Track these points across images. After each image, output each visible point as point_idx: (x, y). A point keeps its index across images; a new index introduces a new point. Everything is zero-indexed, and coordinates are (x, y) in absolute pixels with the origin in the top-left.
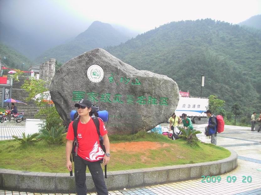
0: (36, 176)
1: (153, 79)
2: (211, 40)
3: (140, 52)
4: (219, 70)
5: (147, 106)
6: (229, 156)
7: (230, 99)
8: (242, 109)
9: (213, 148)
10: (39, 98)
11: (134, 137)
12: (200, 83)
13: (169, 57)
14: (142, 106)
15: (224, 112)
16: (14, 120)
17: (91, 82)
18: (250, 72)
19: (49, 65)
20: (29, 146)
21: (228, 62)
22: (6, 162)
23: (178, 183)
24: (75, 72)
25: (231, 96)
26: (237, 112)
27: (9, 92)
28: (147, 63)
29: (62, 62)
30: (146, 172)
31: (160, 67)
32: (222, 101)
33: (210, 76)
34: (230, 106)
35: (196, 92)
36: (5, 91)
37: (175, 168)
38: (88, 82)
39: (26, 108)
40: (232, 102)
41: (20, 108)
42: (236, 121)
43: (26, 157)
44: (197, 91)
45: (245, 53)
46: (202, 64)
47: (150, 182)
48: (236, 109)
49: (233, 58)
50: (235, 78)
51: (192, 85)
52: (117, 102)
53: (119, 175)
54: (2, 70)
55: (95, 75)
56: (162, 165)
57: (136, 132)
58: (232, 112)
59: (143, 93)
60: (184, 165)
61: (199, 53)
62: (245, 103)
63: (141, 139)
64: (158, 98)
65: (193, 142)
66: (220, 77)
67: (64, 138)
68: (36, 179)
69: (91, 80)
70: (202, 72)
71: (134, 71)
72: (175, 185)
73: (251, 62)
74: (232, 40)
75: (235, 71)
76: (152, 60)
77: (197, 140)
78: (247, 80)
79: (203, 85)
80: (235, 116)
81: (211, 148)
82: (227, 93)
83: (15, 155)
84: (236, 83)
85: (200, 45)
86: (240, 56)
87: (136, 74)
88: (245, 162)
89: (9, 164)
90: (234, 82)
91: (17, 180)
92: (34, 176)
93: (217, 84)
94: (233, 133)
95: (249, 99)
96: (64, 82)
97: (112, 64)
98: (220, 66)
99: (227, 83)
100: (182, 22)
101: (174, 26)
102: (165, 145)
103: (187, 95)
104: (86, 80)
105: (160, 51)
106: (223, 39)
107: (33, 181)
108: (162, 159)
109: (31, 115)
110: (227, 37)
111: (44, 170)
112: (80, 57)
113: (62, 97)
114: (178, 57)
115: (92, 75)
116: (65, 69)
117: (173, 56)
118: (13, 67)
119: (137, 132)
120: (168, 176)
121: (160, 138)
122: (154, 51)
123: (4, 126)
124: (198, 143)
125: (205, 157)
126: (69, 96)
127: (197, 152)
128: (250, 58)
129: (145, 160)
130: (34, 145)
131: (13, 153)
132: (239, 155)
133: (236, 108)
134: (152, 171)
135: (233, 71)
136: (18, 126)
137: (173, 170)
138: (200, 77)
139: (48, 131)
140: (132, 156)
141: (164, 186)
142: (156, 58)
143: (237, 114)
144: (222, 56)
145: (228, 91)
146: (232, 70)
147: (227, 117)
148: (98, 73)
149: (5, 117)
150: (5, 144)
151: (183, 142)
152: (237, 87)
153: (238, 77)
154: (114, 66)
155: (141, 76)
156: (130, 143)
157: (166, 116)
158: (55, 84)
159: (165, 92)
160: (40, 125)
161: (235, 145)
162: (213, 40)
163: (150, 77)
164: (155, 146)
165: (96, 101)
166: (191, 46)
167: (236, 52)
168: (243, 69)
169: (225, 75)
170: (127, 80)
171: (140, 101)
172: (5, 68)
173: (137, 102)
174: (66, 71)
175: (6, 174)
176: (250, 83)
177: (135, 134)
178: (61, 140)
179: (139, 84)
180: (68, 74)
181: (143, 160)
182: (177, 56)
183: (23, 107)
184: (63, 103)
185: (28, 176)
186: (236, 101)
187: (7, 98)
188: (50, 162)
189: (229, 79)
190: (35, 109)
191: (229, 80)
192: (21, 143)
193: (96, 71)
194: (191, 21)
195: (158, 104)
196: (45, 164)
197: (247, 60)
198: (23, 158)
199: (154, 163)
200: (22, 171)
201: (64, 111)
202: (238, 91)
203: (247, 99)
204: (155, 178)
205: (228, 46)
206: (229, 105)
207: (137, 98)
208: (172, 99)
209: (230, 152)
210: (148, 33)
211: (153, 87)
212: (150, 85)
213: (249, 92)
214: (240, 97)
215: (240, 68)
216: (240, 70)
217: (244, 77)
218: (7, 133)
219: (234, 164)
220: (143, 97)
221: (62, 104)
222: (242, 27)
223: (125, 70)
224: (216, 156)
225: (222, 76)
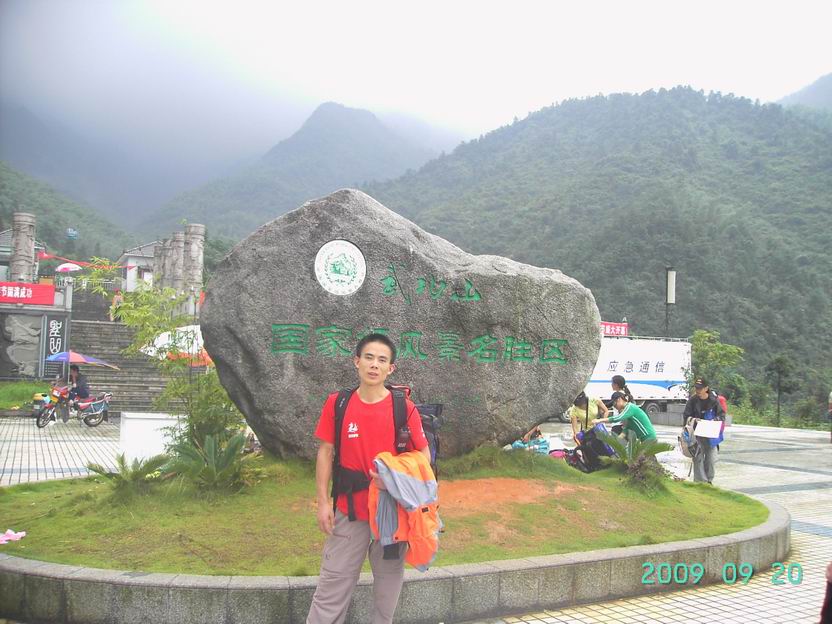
0: (168, 587)
1: (518, 281)
2: (692, 153)
3: (469, 200)
4: (720, 249)
5: (500, 367)
6: (764, 521)
7: (760, 341)
8: (799, 374)
9: (713, 498)
10: (166, 346)
11: (461, 464)
12: (662, 293)
13: (560, 212)
14: (487, 366)
15: (741, 383)
16: (78, 418)
17: (326, 293)
18: (820, 255)
19: (182, 245)
20: (140, 497)
21: (750, 222)
22: (71, 544)
23: (605, 605)
24: (279, 263)
25: (761, 333)
26: (782, 385)
27: (61, 331)
28: (490, 231)
29: (221, 235)
30: (505, 571)
31: (533, 245)
32: (733, 349)
33: (694, 269)
34: (760, 363)
35: (649, 323)
36: (49, 328)
37: (596, 559)
38: (319, 294)
39: (113, 381)
40: (766, 351)
41: (96, 381)
42: (782, 409)
43: (132, 530)
44: (651, 319)
45: (800, 192)
46: (666, 233)
47: (519, 603)
48: (780, 373)
49: (764, 211)
50: (774, 274)
51: (636, 301)
52: (408, 354)
53: (424, 580)
54: (37, 264)
55: (338, 272)
56: (554, 550)
57: (469, 449)
58: (766, 383)
59: (488, 325)
60: (624, 548)
61: (656, 198)
62: (806, 354)
63: (484, 471)
64: (535, 341)
65: (649, 476)
66: (724, 274)
67: (247, 470)
68: (169, 596)
69: (326, 288)
70: (666, 256)
71: (459, 257)
72: (596, 614)
73: (824, 220)
74: (761, 152)
75: (771, 251)
76: (506, 224)
77: (660, 470)
78: (812, 281)
79: (672, 299)
80: (776, 395)
81: (706, 496)
82: (746, 322)
83: (98, 524)
84: (776, 291)
85: (657, 173)
86: (788, 203)
87: (464, 268)
88: (817, 539)
89: (79, 551)
90: (770, 286)
91: (108, 598)
92: (161, 587)
93: (717, 294)
94: (774, 450)
95: (820, 340)
96: (244, 296)
97: (392, 238)
98: (725, 238)
99: (750, 292)
100: (599, 99)
101: (574, 112)
102: (559, 489)
103: (623, 332)
104: (311, 288)
105: (533, 194)
106: (731, 152)
107: (158, 602)
108: (555, 532)
109: (131, 403)
110: (744, 143)
111: (188, 569)
112: (292, 218)
113: (238, 341)
114: (590, 212)
115: (329, 272)
116: (246, 255)
117: (573, 209)
118: (69, 252)
119: (472, 449)
120: (574, 584)
121: (545, 466)
122: (512, 193)
123: (49, 438)
124: (662, 482)
125: (689, 526)
126: (261, 340)
127: (662, 508)
128: (818, 209)
129: (501, 536)
130: (153, 493)
131: (90, 518)
132: (796, 517)
133: (778, 369)
134: (523, 567)
135: (767, 252)
136: (93, 438)
137: (589, 564)
138: (661, 274)
139: (197, 447)
140: (460, 524)
141: (563, 614)
142: (520, 216)
143: (785, 390)
144: (732, 206)
145: (753, 318)
146: (762, 250)
147: (752, 400)
148: (347, 265)
149: (50, 408)
150: (62, 493)
151: (617, 480)
152: (782, 303)
153: (782, 270)
154: (398, 242)
155: (482, 272)
156: (450, 483)
157: (559, 396)
158: (217, 300)
159: (557, 322)
160: (169, 432)
161: (781, 489)
162: (700, 154)
163: (509, 277)
164: (531, 492)
165: (342, 353)
166: (629, 175)
167: (775, 190)
168: (798, 246)
169: (740, 267)
170: (438, 286)
171: (478, 351)
172: (45, 255)
173: (471, 355)
174: (251, 260)
175: (76, 580)
176: (821, 290)
177: (464, 457)
178: (236, 476)
179: (476, 298)
180: (255, 271)
181: (494, 537)
182: (584, 209)
183: (104, 378)
184: (240, 361)
185: (142, 588)
186: (779, 347)
187: (55, 351)
188: (207, 543)
189: (753, 278)
190: (143, 382)
191: (753, 282)
192: (115, 485)
193: (341, 258)
194: (627, 95)
195: (536, 361)
196: (190, 552)
197: (810, 215)
198: (121, 533)
199: (529, 546)
200: (123, 572)
201: (243, 386)
202: (783, 315)
203: (813, 341)
204: (533, 591)
205: (747, 173)
206: (755, 362)
207: (468, 342)
208: (580, 344)
209: (765, 508)
210: (493, 136)
211: (520, 308)
212: (510, 302)
213: (820, 320)
214: (790, 336)
215: (789, 243)
216: (787, 247)
217: (803, 271)
218: (62, 458)
219: (780, 544)
220: (487, 337)
221: (239, 363)
222: (789, 112)
223: (432, 254)
224: (722, 520)
225: (732, 270)
